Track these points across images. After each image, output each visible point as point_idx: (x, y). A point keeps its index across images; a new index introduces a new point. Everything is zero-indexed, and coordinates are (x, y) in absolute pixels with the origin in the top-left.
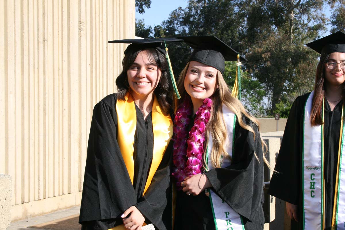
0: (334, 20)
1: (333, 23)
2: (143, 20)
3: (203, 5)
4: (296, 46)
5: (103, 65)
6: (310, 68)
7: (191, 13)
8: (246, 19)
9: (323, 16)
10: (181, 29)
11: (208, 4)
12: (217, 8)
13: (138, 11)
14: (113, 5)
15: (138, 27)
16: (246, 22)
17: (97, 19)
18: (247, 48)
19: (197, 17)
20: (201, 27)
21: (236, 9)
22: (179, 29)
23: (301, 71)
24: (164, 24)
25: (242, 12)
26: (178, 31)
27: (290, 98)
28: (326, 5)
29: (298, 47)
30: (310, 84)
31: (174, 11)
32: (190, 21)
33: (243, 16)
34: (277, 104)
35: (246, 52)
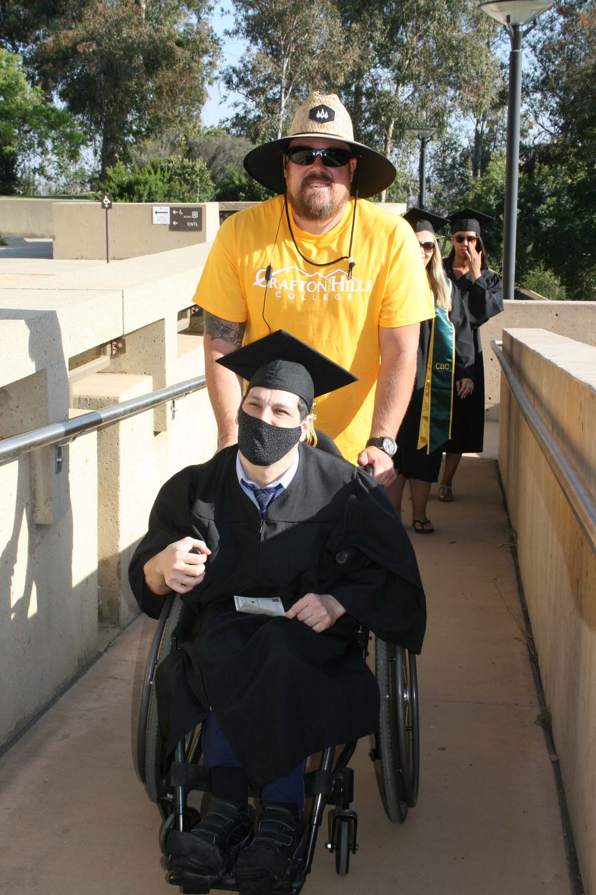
4: (153, 27)
6: (185, 83)
18: (39, 29)
23: (165, 89)
27: (138, 154)
29: (157, 30)
30: (185, 121)
34: (110, 167)
35: (38, 38)
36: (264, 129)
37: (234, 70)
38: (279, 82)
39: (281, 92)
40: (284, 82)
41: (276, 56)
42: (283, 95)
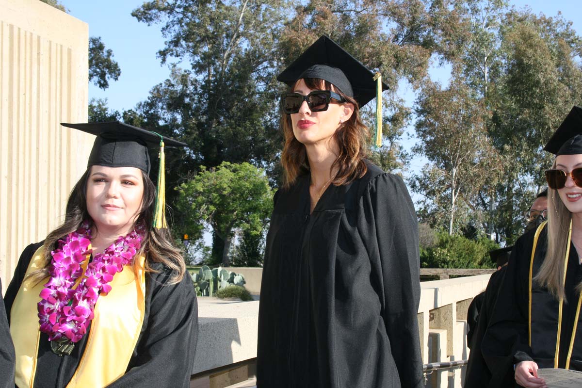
0: (420, 108)
1: (420, 112)
2: (106, 100)
3: (206, 79)
5: (30, 178)
7: (186, 90)
8: (277, 103)
9: (401, 103)
10: (168, 116)
11: (214, 76)
12: (228, 83)
13: (98, 85)
14: (50, 76)
15: (96, 113)
16: (277, 109)
17: (22, 101)
19: (196, 98)
20: (203, 114)
21: (261, 86)
22: (165, 117)
24: (139, 108)
25: (270, 91)
26: (164, 119)
28: (408, 84)
31: (157, 85)
32: (184, 104)
33: (273, 97)
36: (440, 218)
37: (417, 179)
38: (451, 185)
39: (451, 194)
40: (454, 185)
41: (448, 168)
42: (453, 194)
